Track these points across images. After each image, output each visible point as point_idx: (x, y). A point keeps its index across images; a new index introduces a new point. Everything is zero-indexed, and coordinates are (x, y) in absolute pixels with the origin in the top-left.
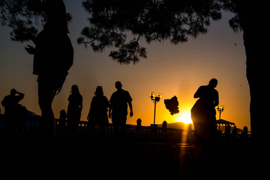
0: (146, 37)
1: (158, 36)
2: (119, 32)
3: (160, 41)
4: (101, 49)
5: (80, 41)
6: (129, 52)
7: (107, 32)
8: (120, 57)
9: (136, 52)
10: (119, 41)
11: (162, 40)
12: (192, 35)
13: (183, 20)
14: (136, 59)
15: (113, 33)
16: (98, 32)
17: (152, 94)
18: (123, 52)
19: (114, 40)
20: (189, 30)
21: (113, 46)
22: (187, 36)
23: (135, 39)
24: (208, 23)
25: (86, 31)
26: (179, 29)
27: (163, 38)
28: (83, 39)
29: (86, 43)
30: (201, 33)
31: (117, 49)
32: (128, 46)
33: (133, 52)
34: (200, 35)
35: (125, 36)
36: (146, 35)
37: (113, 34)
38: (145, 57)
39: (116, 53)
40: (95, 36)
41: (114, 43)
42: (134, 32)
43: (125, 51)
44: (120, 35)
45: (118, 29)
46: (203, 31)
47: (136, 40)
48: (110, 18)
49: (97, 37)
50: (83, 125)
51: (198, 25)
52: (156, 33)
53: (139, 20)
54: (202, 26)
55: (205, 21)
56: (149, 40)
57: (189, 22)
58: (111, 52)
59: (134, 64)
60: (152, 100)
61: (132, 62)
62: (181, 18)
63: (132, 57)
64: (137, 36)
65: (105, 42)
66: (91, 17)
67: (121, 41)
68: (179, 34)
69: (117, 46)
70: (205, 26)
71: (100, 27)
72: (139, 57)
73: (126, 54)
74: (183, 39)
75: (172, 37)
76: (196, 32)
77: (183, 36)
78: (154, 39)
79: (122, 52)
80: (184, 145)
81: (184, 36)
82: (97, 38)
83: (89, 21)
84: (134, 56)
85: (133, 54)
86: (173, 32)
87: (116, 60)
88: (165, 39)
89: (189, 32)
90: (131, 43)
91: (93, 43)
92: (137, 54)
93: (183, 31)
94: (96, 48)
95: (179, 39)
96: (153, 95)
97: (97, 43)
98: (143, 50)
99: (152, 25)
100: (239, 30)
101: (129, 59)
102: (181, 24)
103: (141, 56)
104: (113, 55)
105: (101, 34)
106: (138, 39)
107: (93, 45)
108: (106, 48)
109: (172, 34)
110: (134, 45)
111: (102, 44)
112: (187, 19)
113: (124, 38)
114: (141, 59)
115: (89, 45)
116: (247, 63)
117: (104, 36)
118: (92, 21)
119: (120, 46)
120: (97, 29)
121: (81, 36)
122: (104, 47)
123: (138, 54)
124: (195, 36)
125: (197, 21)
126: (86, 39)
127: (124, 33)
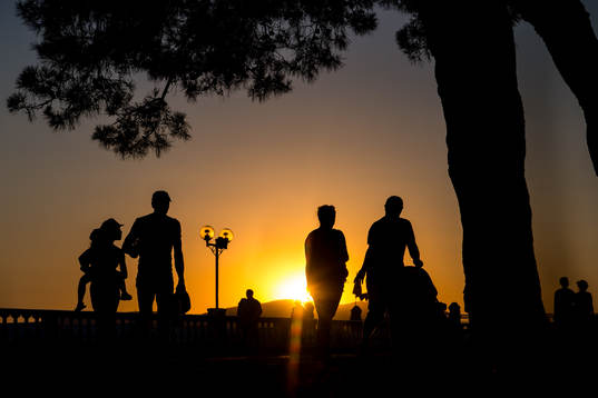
0: (185, 84)
1: (215, 82)
2: (115, 76)
3: (221, 93)
4: (71, 123)
5: (14, 103)
6: (144, 125)
7: (84, 79)
8: (120, 139)
9: (161, 125)
10: (117, 100)
11: (225, 92)
12: (303, 74)
13: (279, 37)
14: (161, 144)
15: (101, 78)
16: (60, 78)
17: (207, 231)
18: (129, 126)
19: (102, 97)
20: (295, 63)
21: (103, 111)
22: (288, 77)
23: (156, 93)
24: (341, 43)
25: (28, 79)
26: (270, 61)
27: (228, 86)
28: (23, 101)
29: (30, 109)
30: (325, 69)
31: (111, 121)
32: (140, 110)
33: (154, 126)
34: (323, 73)
35: (130, 86)
36: (184, 79)
37: (100, 83)
38: (186, 136)
39: (109, 130)
40: (54, 89)
41: (103, 104)
42: (155, 74)
43: (133, 124)
44: (117, 84)
45: (112, 69)
46: (330, 62)
47: (159, 95)
48: (90, 42)
49: (59, 92)
50: (31, 320)
51: (315, 49)
52: (209, 74)
53: (164, 42)
54: (328, 51)
55: (333, 37)
56: (192, 91)
57: (293, 41)
58: (98, 129)
59: (158, 156)
60: (208, 245)
61: (151, 151)
62: (272, 33)
63: (152, 138)
64: (162, 84)
65: (80, 102)
66: (40, 40)
67: (122, 98)
68: (269, 73)
69: (111, 111)
70: (335, 51)
71: (66, 64)
72: (169, 138)
73: (137, 132)
74: (282, 87)
75: (251, 82)
76: (312, 67)
77: (279, 78)
78: (206, 89)
79: (125, 126)
80: (293, 359)
81: (283, 77)
82: (59, 95)
83: (35, 52)
84: (157, 136)
85: (153, 130)
86: (253, 70)
87: (112, 148)
88: (233, 86)
89: (293, 67)
90: (147, 103)
91: (49, 108)
92: (165, 131)
93: (279, 65)
94: (56, 121)
95: (269, 85)
96: (211, 234)
97: (59, 106)
98: (180, 118)
99: (199, 55)
100: (423, 57)
101: (145, 143)
102: (273, 48)
103: (174, 133)
104: (102, 135)
105: (67, 85)
106: (165, 92)
107: (48, 112)
108: (83, 118)
109: (250, 73)
110: (155, 107)
111: (73, 110)
112: (287, 36)
113: (128, 91)
114: (176, 142)
115: (39, 113)
116: (449, 140)
117: (76, 88)
118: (43, 50)
119: (120, 111)
120: (57, 70)
121: (17, 91)
122: (77, 117)
123: (167, 131)
124: (311, 76)
125: (315, 38)
126: (32, 99)
127: (127, 78)
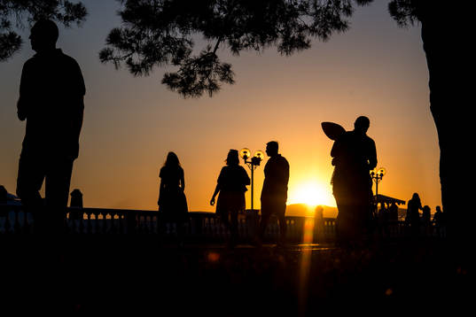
0: (231, 42)
1: (253, 41)
2: (180, 36)
3: (257, 49)
4: (147, 70)
5: (105, 56)
6: (200, 72)
7: (156, 37)
8: (182, 83)
9: (213, 73)
10: (180, 54)
11: (261, 48)
12: (320, 35)
13: (301, 7)
14: (213, 87)
15: (169, 37)
16: (138, 37)
17: (245, 152)
18: (189, 73)
19: (169, 51)
20: (314, 27)
21: (170, 62)
22: (308, 37)
23: (209, 49)
24: (348, 11)
25: (115, 37)
26: (294, 25)
27: (263, 44)
28: (111, 54)
29: (116, 60)
30: (336, 31)
31: (176, 69)
32: (197, 61)
33: (207, 74)
34: (334, 34)
35: (190, 43)
36: (230, 38)
37: (168, 40)
38: (231, 81)
39: (174, 76)
40: (134, 45)
41: (170, 57)
42: (208, 35)
43: (192, 72)
44: (181, 42)
45: (177, 30)
46: (340, 26)
47: (212, 50)
48: (161, 10)
49: (138, 47)
50: (116, 217)
51: (329, 16)
52: (249, 35)
53: (216, 10)
54: (338, 17)
55: (342, 7)
56: (236, 47)
57: (312, 10)
58: (166, 76)
59: (211, 96)
60: (246, 162)
61: (205, 92)
62: (296, 4)
63: (206, 82)
64: (214, 42)
65: (153, 55)
66: (123, 8)
67: (184, 52)
68: (294, 34)
69: (176, 62)
70: (343, 18)
71: (143, 26)
72: (219, 83)
73: (195, 78)
74: (302, 44)
75: (280, 41)
76: (326, 30)
77: (301, 38)
78: (246, 46)
79: (186, 74)
80: (307, 246)
81: (304, 38)
82: (138, 50)
83: (120, 17)
84: (209, 80)
85: (207, 76)
86: (282, 32)
87: (176, 90)
88: (266, 44)
89: (313, 30)
90: (203, 56)
91: (131, 59)
92: (216, 77)
93: (301, 29)
94: (135, 69)
95: (294, 43)
96: (248, 155)
97: (137, 58)
98: (227, 68)
99: (241, 20)
100: (408, 22)
101: (201, 87)
102: (297, 15)
103: (222, 79)
104: (169, 80)
105: (144, 42)
106: (217, 47)
107: (130, 62)
108: (155, 67)
109: (279, 34)
110: (208, 59)
111: (149, 61)
112: (307, 5)
113: (189, 46)
114: (224, 85)
115: (123, 63)
117: (150, 44)
118: (126, 16)
119: (182, 62)
120: (136, 30)
121: (107, 46)
122: (151, 66)
123: (218, 77)
124: (325, 36)
125: (328, 7)
126: (117, 52)
127: (188, 37)
